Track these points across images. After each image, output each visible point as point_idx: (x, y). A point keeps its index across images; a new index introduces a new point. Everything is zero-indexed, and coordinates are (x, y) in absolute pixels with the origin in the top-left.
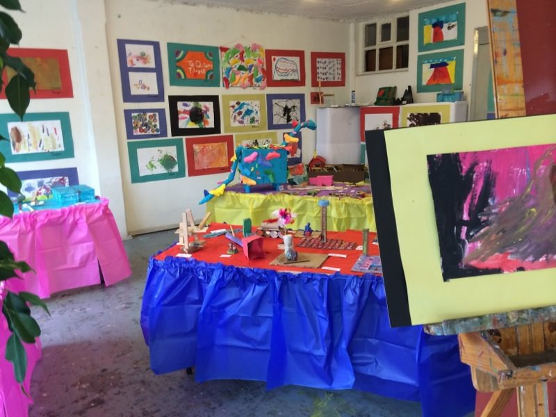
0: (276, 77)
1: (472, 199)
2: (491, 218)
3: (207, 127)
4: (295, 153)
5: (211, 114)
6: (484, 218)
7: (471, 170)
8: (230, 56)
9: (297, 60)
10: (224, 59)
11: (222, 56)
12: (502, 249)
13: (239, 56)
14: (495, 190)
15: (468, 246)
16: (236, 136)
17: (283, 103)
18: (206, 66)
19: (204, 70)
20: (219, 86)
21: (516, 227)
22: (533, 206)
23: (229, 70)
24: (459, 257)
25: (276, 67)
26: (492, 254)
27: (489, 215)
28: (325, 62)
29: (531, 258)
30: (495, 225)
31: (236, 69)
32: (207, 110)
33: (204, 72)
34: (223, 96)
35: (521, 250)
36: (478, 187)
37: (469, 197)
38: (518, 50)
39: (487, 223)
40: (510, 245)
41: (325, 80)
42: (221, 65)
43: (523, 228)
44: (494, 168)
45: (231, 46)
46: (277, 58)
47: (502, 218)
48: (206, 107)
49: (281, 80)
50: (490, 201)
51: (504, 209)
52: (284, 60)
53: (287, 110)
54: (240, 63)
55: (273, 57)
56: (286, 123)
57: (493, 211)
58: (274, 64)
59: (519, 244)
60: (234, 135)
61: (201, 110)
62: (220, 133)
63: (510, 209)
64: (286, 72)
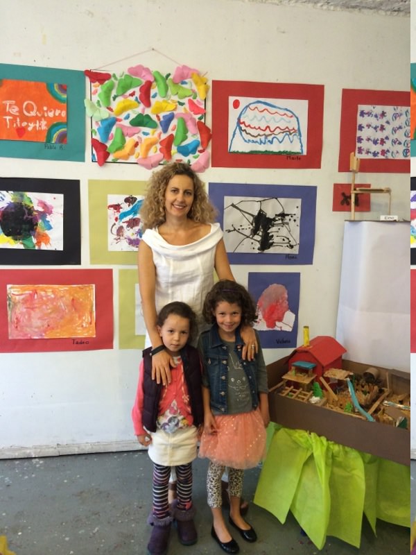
0: (238, 144)
3: (44, 247)
4: (280, 320)
5: (56, 220)
8: (114, 93)
9: (301, 107)
10: (96, 98)
11: (93, 93)
13: (138, 94)
16: (122, 272)
17: (253, 206)
18: (51, 114)
19: (44, 123)
20: (83, 160)
23: (109, 124)
25: (239, 122)
28: (383, 114)
31: (126, 123)
32: (47, 210)
33: (43, 125)
34: (91, 182)
41: (380, 157)
42: (89, 112)
45: (118, 70)
46: (244, 101)
48: (44, 205)
49: (252, 153)
52: (262, 107)
53: (262, 223)
54: (140, 109)
55: (232, 99)
56: (257, 251)
58: (233, 114)
60: (116, 269)
61: (30, 210)
62: (79, 262)
64: (268, 133)
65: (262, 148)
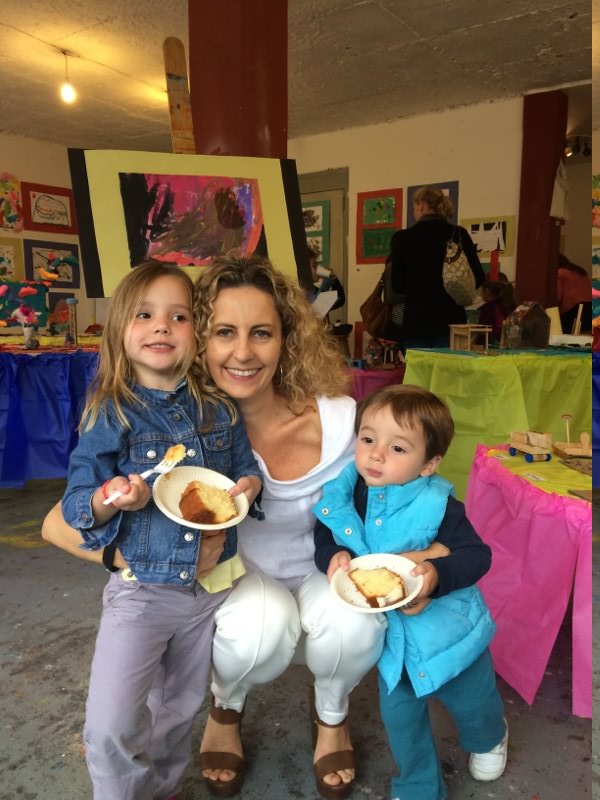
0: (37, 218)
1: (156, 210)
2: (170, 226)
6: (164, 226)
7: (155, 189)
9: (66, 200)
12: (178, 249)
14: (175, 206)
15: (151, 244)
17: (47, 253)
21: (189, 234)
22: (203, 221)
24: (144, 251)
25: (36, 206)
26: (169, 251)
27: (168, 223)
29: (199, 257)
30: (172, 231)
35: (193, 251)
36: (161, 202)
37: (153, 208)
38: (189, 107)
39: (167, 229)
40: (184, 247)
43: (194, 236)
44: (172, 189)
46: (38, 194)
47: (178, 227)
49: (44, 224)
50: (169, 213)
51: (179, 221)
52: (47, 198)
55: (32, 193)
57: (172, 221)
58: (33, 202)
59: (191, 247)
63: (184, 221)
64: (51, 214)
65: (49, 221)
